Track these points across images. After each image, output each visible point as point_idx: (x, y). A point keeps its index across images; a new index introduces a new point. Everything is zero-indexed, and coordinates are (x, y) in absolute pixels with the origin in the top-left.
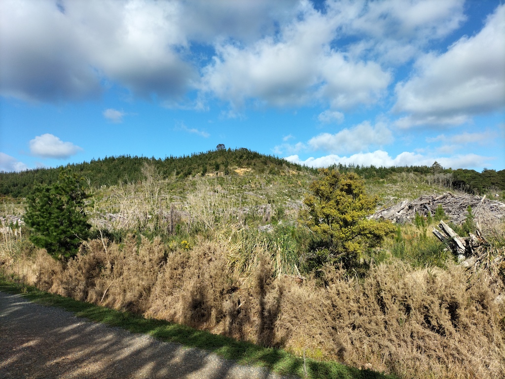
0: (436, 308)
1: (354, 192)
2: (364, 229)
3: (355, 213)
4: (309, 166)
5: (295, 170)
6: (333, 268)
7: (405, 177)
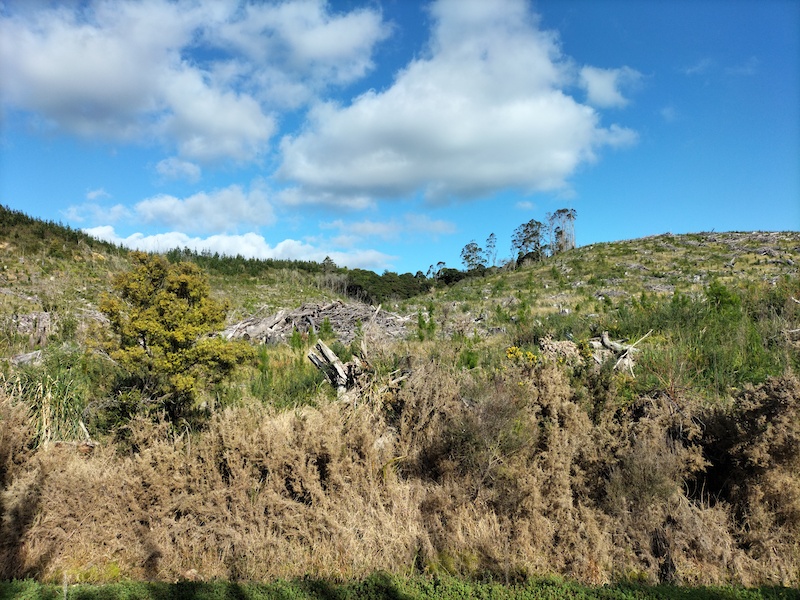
0: (301, 467)
1: (192, 294)
2: (204, 353)
3: (190, 328)
4: (130, 248)
5: (105, 253)
6: (148, 422)
7: (286, 276)
